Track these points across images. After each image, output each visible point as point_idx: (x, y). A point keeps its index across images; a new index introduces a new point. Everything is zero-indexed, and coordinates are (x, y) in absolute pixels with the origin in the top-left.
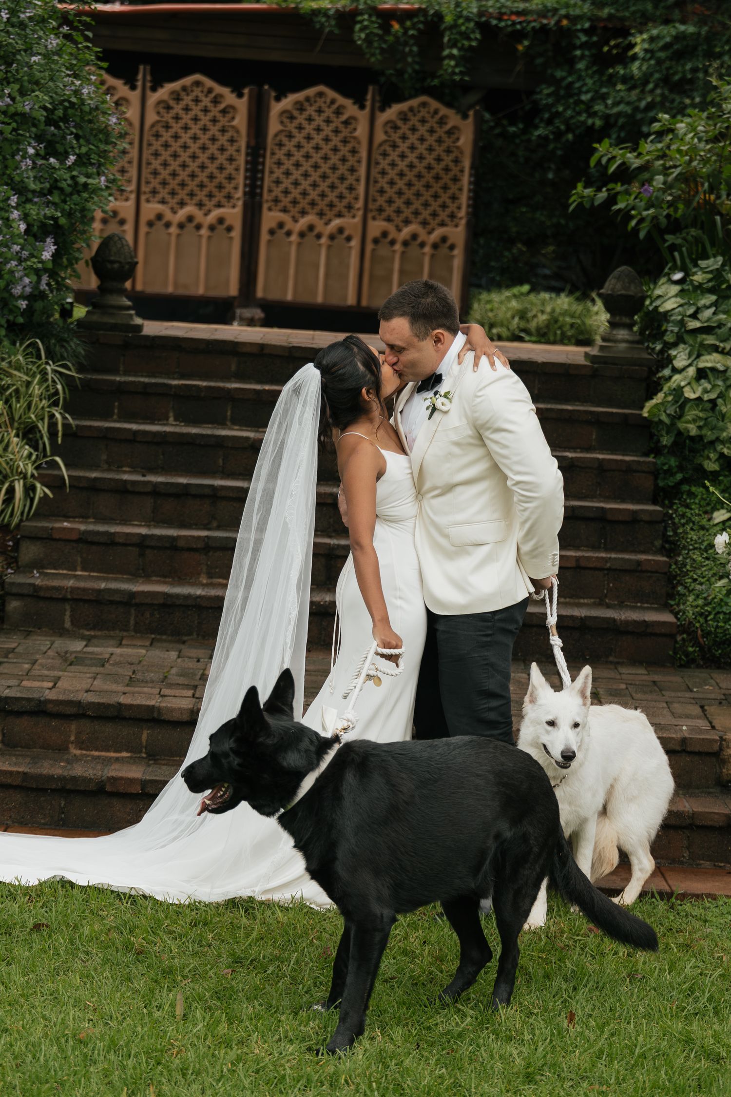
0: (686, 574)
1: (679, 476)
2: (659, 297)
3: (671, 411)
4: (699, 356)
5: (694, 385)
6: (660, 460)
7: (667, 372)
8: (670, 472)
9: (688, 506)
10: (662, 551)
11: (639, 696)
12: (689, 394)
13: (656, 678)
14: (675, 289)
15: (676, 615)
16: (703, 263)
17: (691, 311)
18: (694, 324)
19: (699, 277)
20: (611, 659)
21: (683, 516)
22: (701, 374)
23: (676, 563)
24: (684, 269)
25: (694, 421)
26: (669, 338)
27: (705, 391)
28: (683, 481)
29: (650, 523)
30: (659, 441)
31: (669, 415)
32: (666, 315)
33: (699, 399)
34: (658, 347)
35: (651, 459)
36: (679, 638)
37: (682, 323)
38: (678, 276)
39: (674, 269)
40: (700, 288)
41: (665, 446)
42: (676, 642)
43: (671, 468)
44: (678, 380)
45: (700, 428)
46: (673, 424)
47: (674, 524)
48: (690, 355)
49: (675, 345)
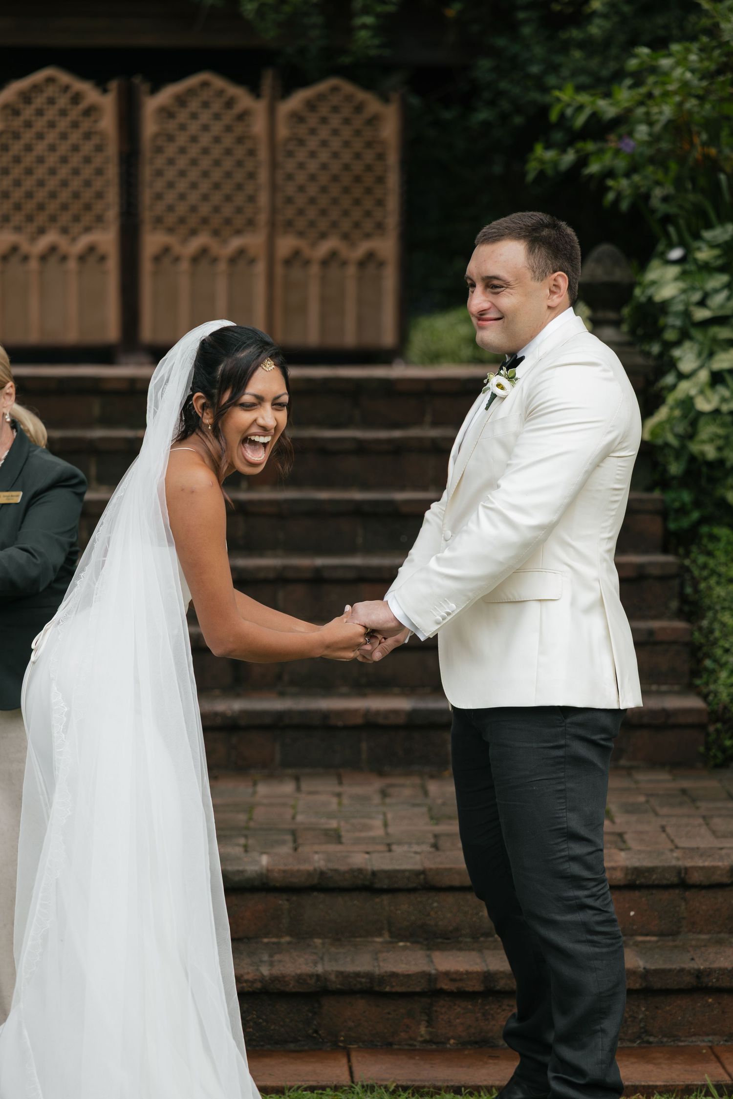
0: (715, 643)
1: (695, 515)
2: (653, 283)
3: (680, 429)
4: (711, 354)
5: (709, 392)
6: (670, 496)
7: (670, 379)
8: (682, 511)
9: (710, 554)
10: (680, 614)
11: (664, 811)
12: (703, 405)
13: (686, 784)
14: (673, 271)
15: (705, 697)
16: (708, 235)
17: (696, 297)
18: (701, 314)
19: (704, 254)
20: (623, 762)
21: (705, 566)
22: (717, 378)
23: (700, 629)
24: (682, 244)
25: (711, 440)
26: (670, 335)
27: (724, 400)
28: (704, 520)
29: (663, 578)
30: (665, 471)
31: (677, 436)
32: (664, 307)
33: (717, 412)
34: (656, 349)
35: (657, 494)
36: (711, 729)
37: (686, 314)
38: (676, 254)
39: (671, 246)
40: (706, 268)
41: (674, 478)
42: (708, 735)
43: (683, 505)
44: (685, 388)
45: (720, 449)
46: (683, 447)
47: (693, 578)
48: (699, 354)
49: (678, 343)
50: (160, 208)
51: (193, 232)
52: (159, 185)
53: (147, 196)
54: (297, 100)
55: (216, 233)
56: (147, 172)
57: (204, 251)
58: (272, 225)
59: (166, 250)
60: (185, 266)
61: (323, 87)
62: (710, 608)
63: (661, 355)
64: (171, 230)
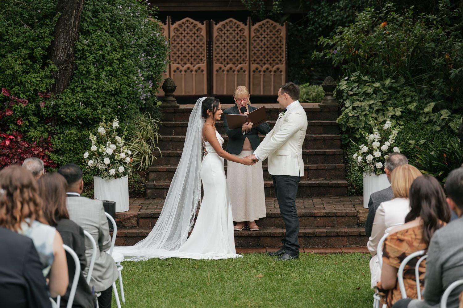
1: (348, 140)
2: (341, 85)
3: (345, 120)
4: (353, 103)
5: (352, 112)
6: (343, 136)
7: (343, 108)
8: (345, 139)
9: (351, 149)
10: (344, 163)
12: (350, 115)
14: (345, 82)
15: (347, 181)
16: (354, 74)
17: (350, 89)
18: (351, 93)
19: (353, 78)
21: (350, 152)
22: (354, 108)
23: (348, 166)
24: (349, 75)
25: (352, 123)
26: (344, 98)
27: (355, 113)
29: (340, 155)
30: (342, 130)
31: (344, 122)
32: (343, 91)
33: (353, 116)
35: (339, 135)
36: (349, 188)
37: (347, 93)
38: (346, 78)
39: (345, 76)
40: (354, 81)
41: (344, 131)
43: (346, 138)
44: (347, 110)
45: (354, 125)
46: (346, 124)
47: (347, 155)
48: (350, 103)
49: (346, 100)
50: (218, 56)
51: (228, 63)
54: (257, 25)
55: (234, 63)
57: (231, 68)
58: (250, 61)
59: (220, 68)
60: (225, 72)
61: (264, 21)
62: (350, 161)
63: (343, 102)
64: (221, 62)
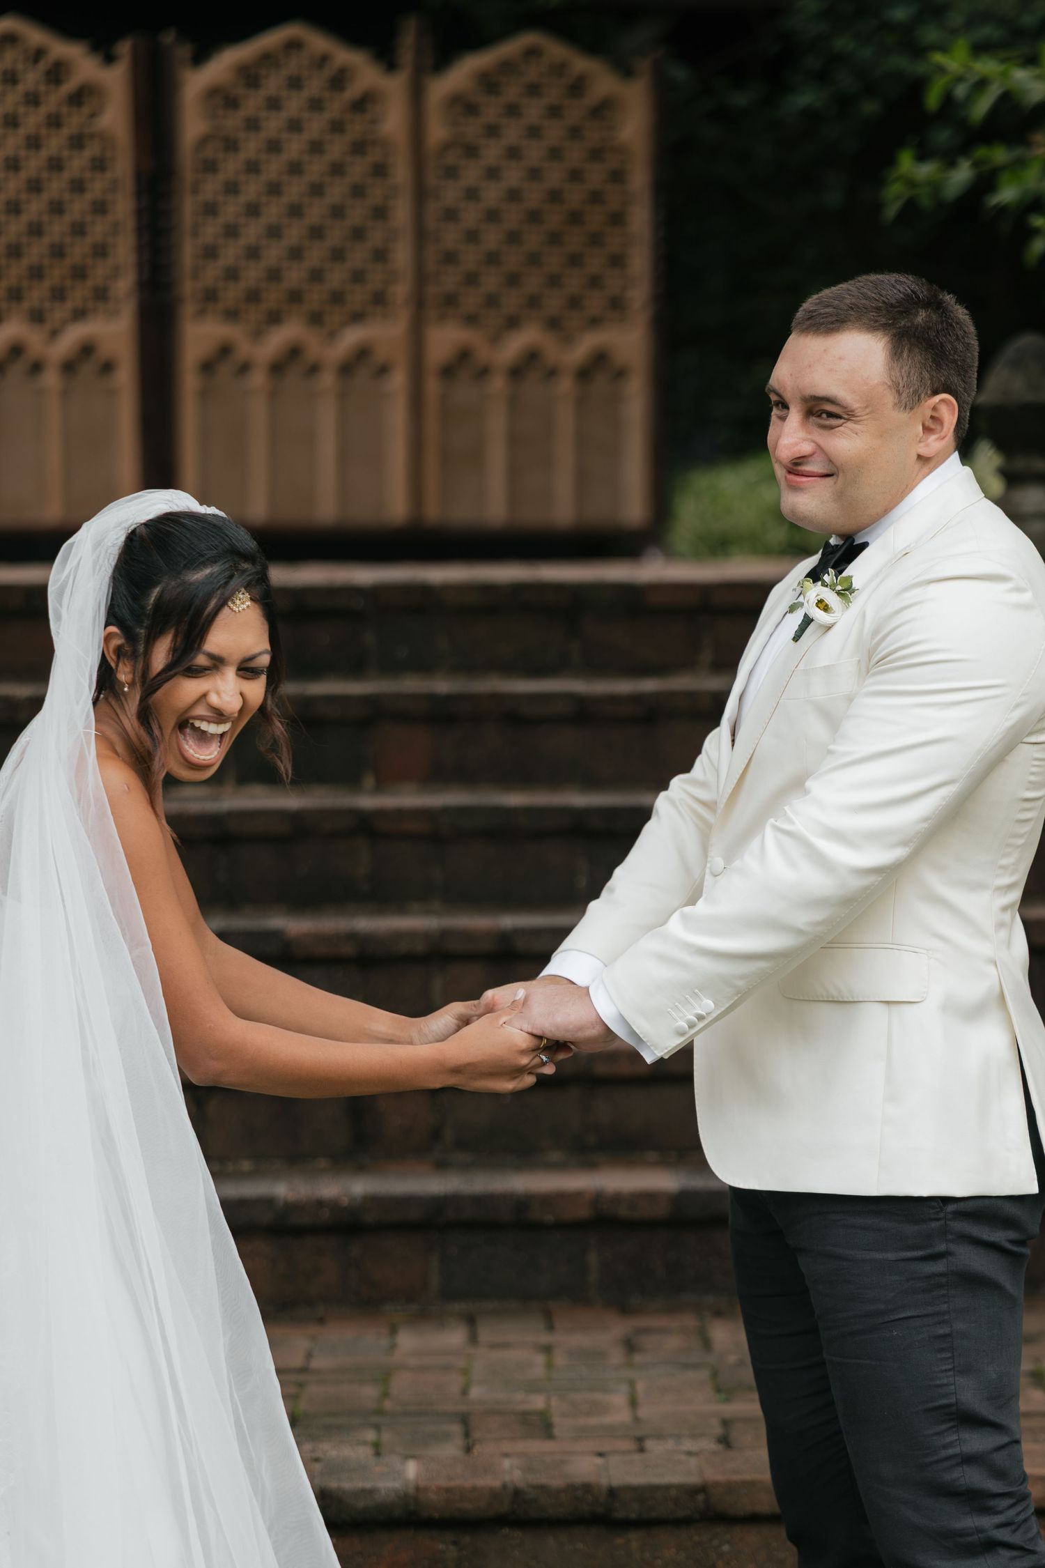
50: (212, 273)
51: (275, 318)
52: (211, 230)
53: (188, 252)
54: (463, 73)
55: (316, 319)
56: (188, 208)
57: (294, 352)
58: (419, 303)
59: (225, 350)
60: (258, 379)
64: (232, 315)
